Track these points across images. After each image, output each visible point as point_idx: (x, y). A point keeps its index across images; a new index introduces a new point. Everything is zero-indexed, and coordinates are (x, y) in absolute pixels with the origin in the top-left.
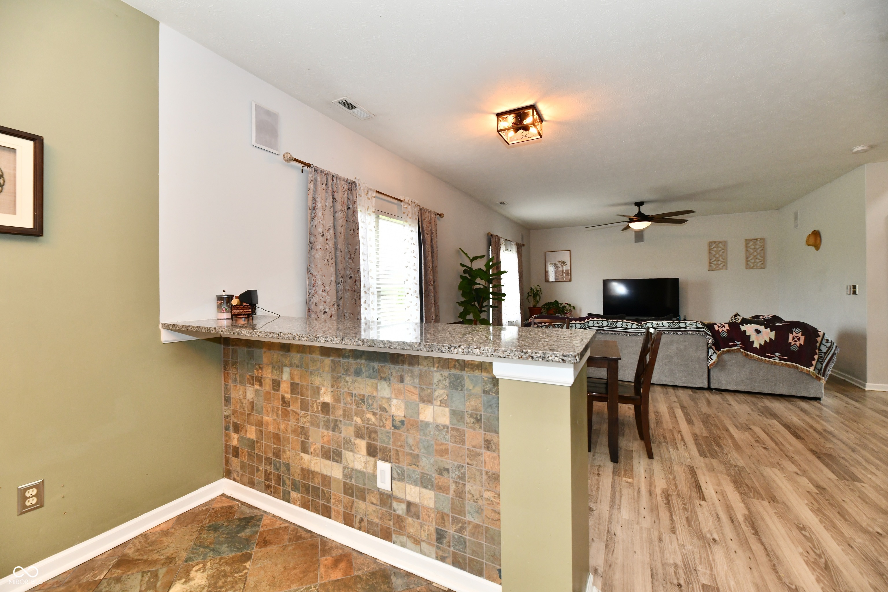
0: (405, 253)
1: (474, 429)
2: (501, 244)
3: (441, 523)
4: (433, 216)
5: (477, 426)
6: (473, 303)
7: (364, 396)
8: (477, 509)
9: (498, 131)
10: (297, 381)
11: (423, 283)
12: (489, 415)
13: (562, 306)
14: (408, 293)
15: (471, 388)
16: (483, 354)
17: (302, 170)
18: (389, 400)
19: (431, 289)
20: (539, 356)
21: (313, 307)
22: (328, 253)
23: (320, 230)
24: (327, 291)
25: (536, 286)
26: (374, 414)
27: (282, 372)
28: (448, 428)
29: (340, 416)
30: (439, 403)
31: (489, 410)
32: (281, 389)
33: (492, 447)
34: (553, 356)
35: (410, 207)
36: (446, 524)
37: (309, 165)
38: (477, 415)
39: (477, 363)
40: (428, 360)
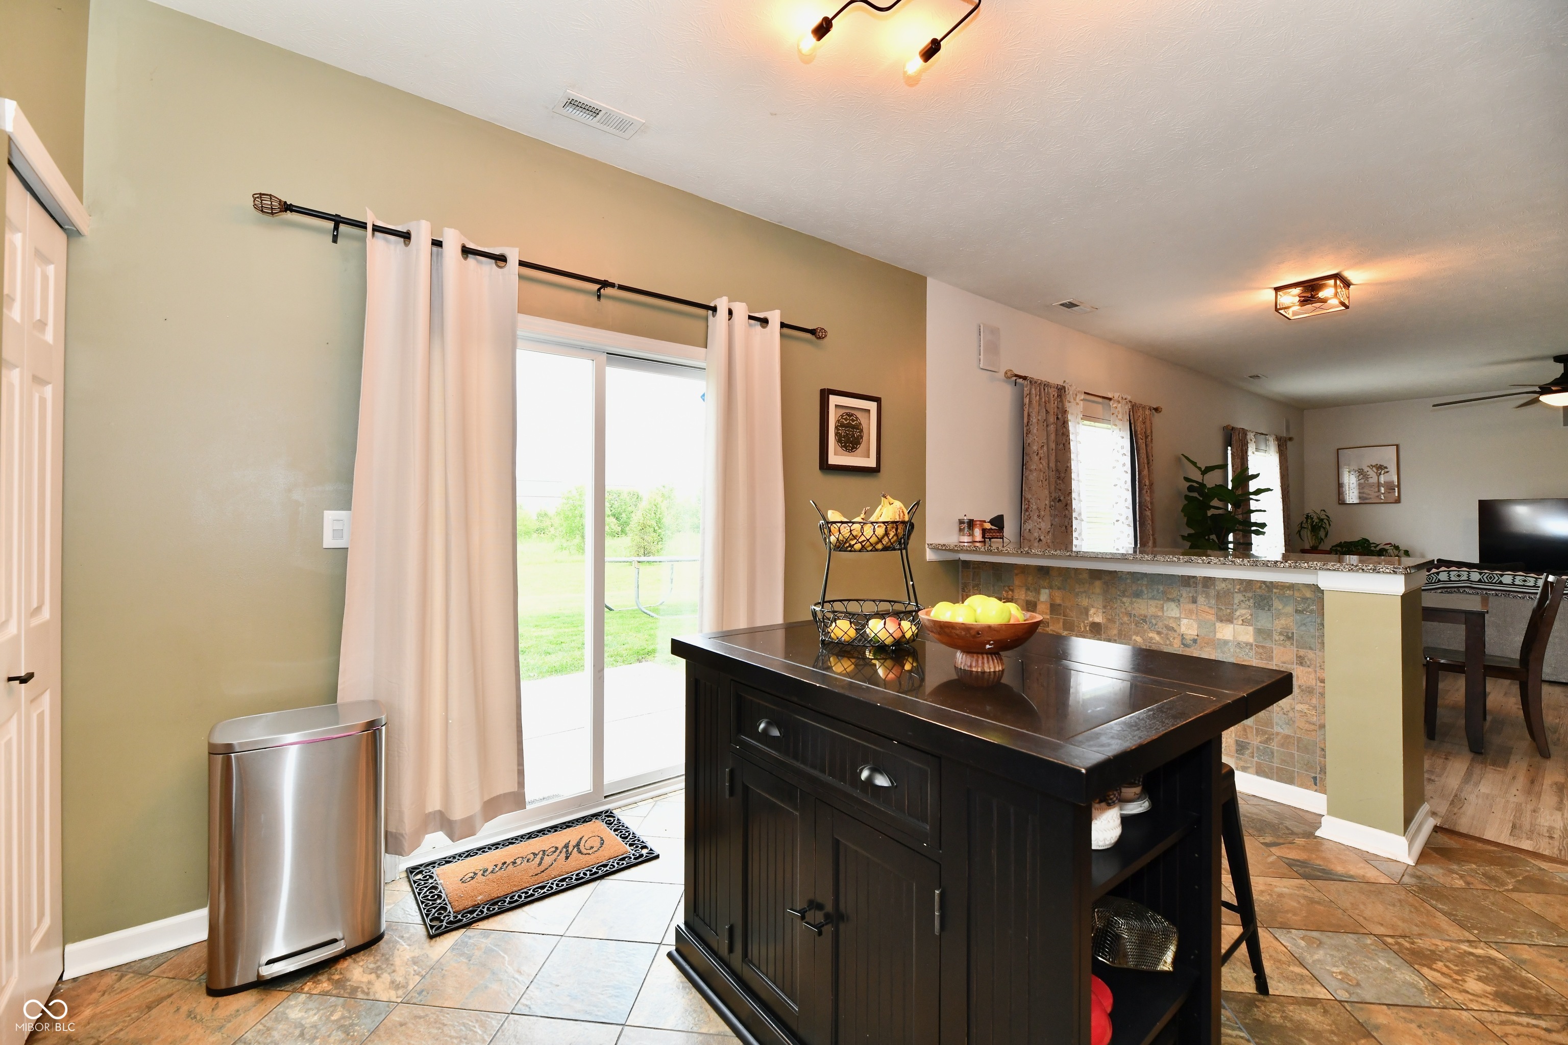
0: (1114, 468)
1: (1285, 647)
2: (1249, 441)
3: (1243, 735)
4: (1147, 412)
5: (1288, 643)
6: (1207, 538)
7: (1146, 616)
8: (1287, 721)
9: (1277, 310)
10: (1058, 601)
11: (1137, 507)
12: (1302, 633)
13: (1378, 548)
14: (1117, 521)
15: (1280, 607)
16: (1311, 567)
17: (1016, 383)
18: (1179, 619)
19: (1148, 516)
20: (1370, 568)
21: (1026, 534)
22: (1042, 474)
23: (1035, 448)
24: (1041, 517)
25: (1318, 512)
26: (1159, 633)
27: (1039, 593)
28: (1252, 645)
29: (1115, 635)
30: (1240, 622)
31: (1303, 628)
32: (1038, 610)
33: (1306, 662)
34: (1384, 568)
35: (1120, 405)
36: (1249, 736)
37: (1025, 378)
38: (1287, 633)
39: (1288, 584)
40: (1227, 581)
